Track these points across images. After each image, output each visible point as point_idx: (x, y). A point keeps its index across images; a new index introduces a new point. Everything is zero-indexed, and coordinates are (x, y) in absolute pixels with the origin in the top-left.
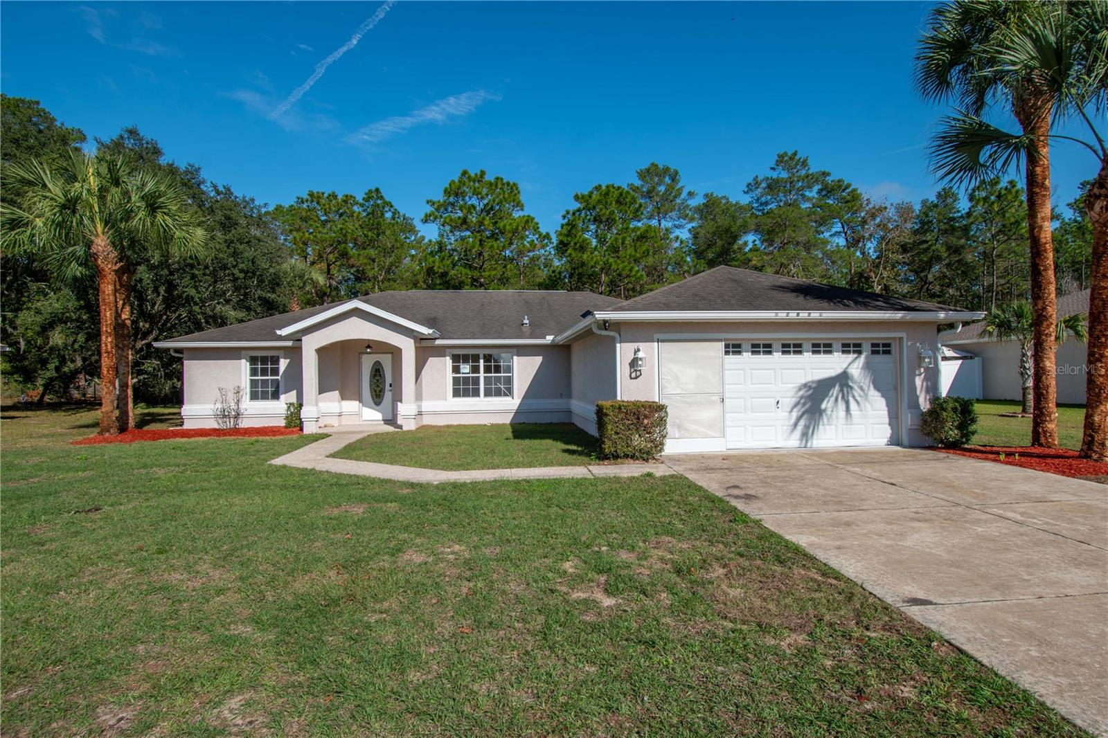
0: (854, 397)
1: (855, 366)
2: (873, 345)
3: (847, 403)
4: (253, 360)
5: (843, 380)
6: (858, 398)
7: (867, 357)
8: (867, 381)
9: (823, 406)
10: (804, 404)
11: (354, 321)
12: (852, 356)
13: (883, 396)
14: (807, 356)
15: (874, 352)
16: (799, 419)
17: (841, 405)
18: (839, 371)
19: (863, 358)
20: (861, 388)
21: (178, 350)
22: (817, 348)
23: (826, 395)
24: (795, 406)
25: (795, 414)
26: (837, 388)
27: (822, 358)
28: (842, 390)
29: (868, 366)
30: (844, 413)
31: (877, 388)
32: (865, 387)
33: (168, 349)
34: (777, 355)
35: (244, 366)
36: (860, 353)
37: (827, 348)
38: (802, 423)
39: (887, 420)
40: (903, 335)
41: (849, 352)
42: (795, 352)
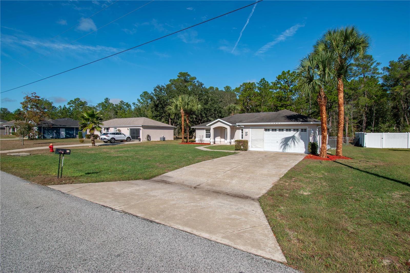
0: (296, 141)
1: (297, 134)
2: (302, 129)
3: (294, 142)
4: (206, 130)
5: (293, 137)
6: (297, 142)
7: (300, 132)
8: (300, 138)
9: (288, 143)
10: (283, 142)
11: (219, 123)
12: (295, 132)
13: (303, 141)
14: (285, 132)
15: (302, 131)
16: (282, 145)
17: (293, 143)
18: (292, 135)
19: (298, 132)
20: (298, 139)
21: (195, 128)
22: (287, 130)
23: (289, 141)
24: (281, 143)
25: (281, 144)
26: (292, 139)
27: (288, 132)
28: (293, 139)
29: (300, 134)
30: (293, 145)
31: (302, 139)
32: (299, 139)
33: (194, 128)
34: (278, 132)
35: (205, 131)
36: (298, 131)
37: (290, 130)
38: (283, 146)
39: (304, 147)
40: (307, 127)
41: (295, 131)
42: (282, 131)
